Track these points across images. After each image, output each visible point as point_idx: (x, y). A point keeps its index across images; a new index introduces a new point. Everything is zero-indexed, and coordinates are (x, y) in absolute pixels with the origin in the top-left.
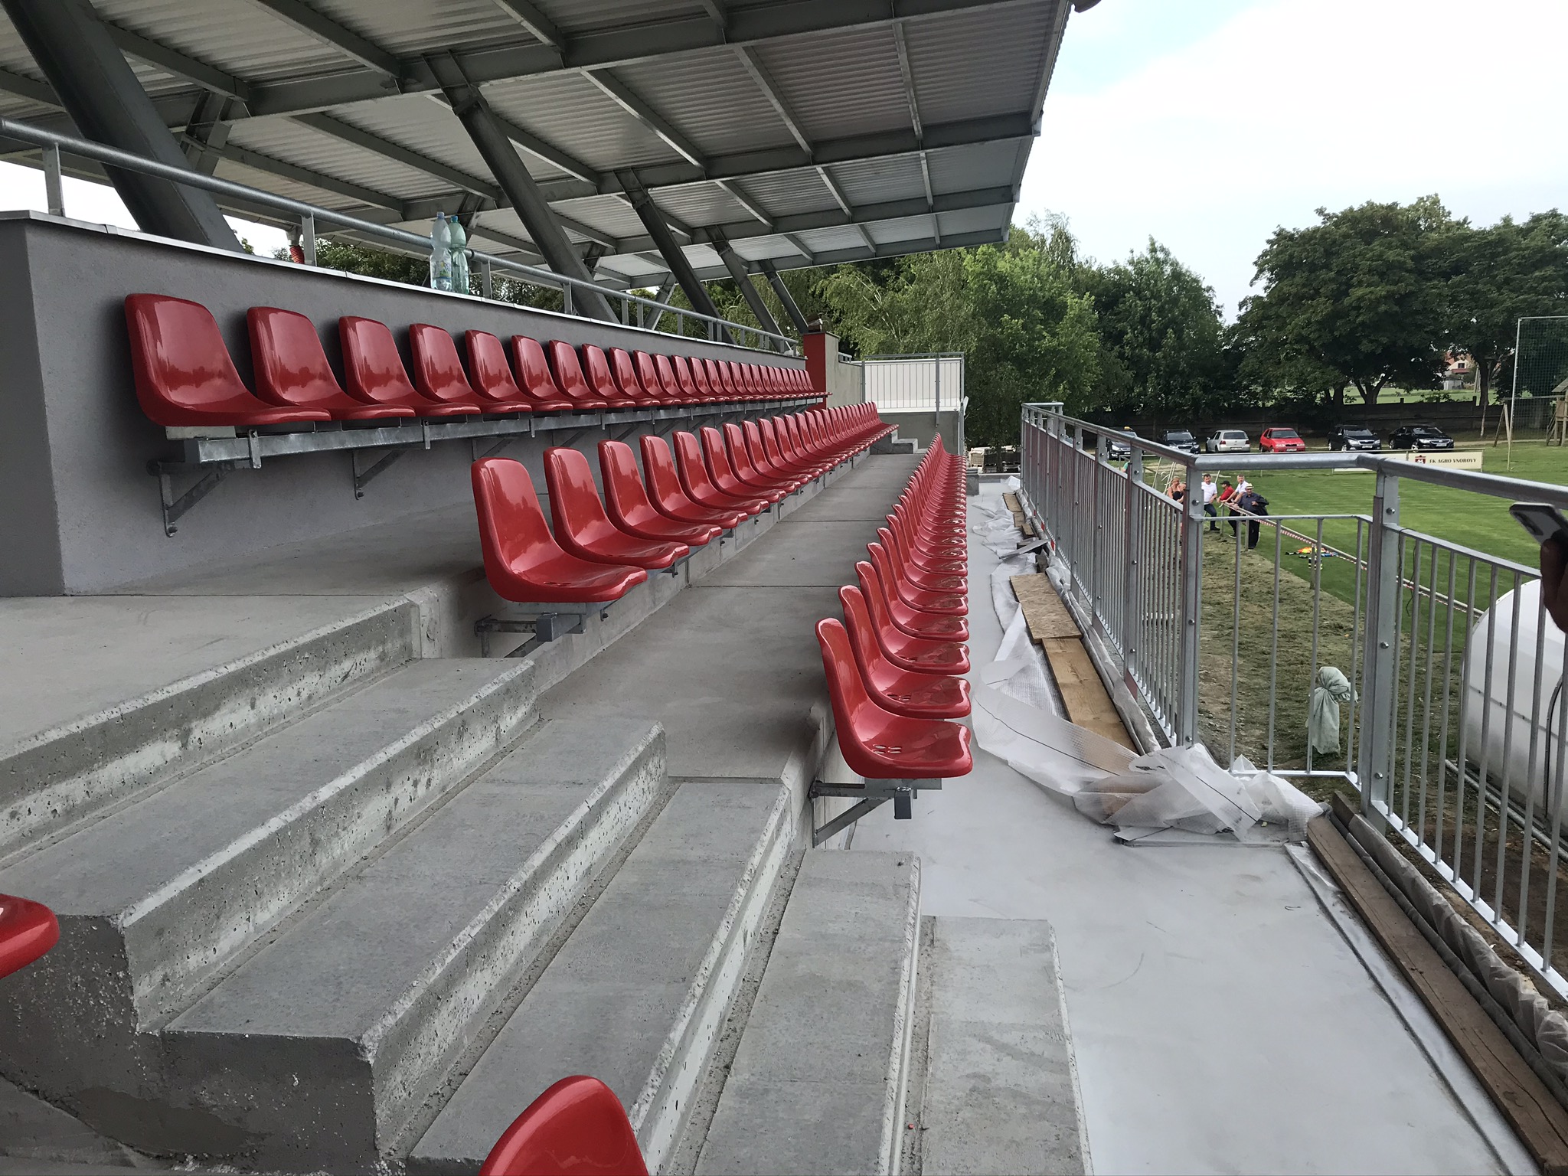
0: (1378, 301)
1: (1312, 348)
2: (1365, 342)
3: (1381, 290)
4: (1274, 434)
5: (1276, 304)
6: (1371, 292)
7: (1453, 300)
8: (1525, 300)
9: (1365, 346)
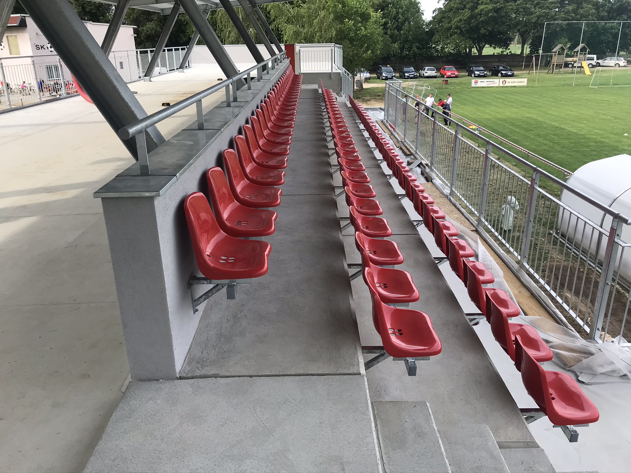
0: (489, 11)
1: (461, 31)
2: (482, 29)
3: (490, 7)
4: (446, 69)
5: (448, 11)
6: (486, 7)
7: (517, 12)
8: (544, 12)
9: (482, 31)
